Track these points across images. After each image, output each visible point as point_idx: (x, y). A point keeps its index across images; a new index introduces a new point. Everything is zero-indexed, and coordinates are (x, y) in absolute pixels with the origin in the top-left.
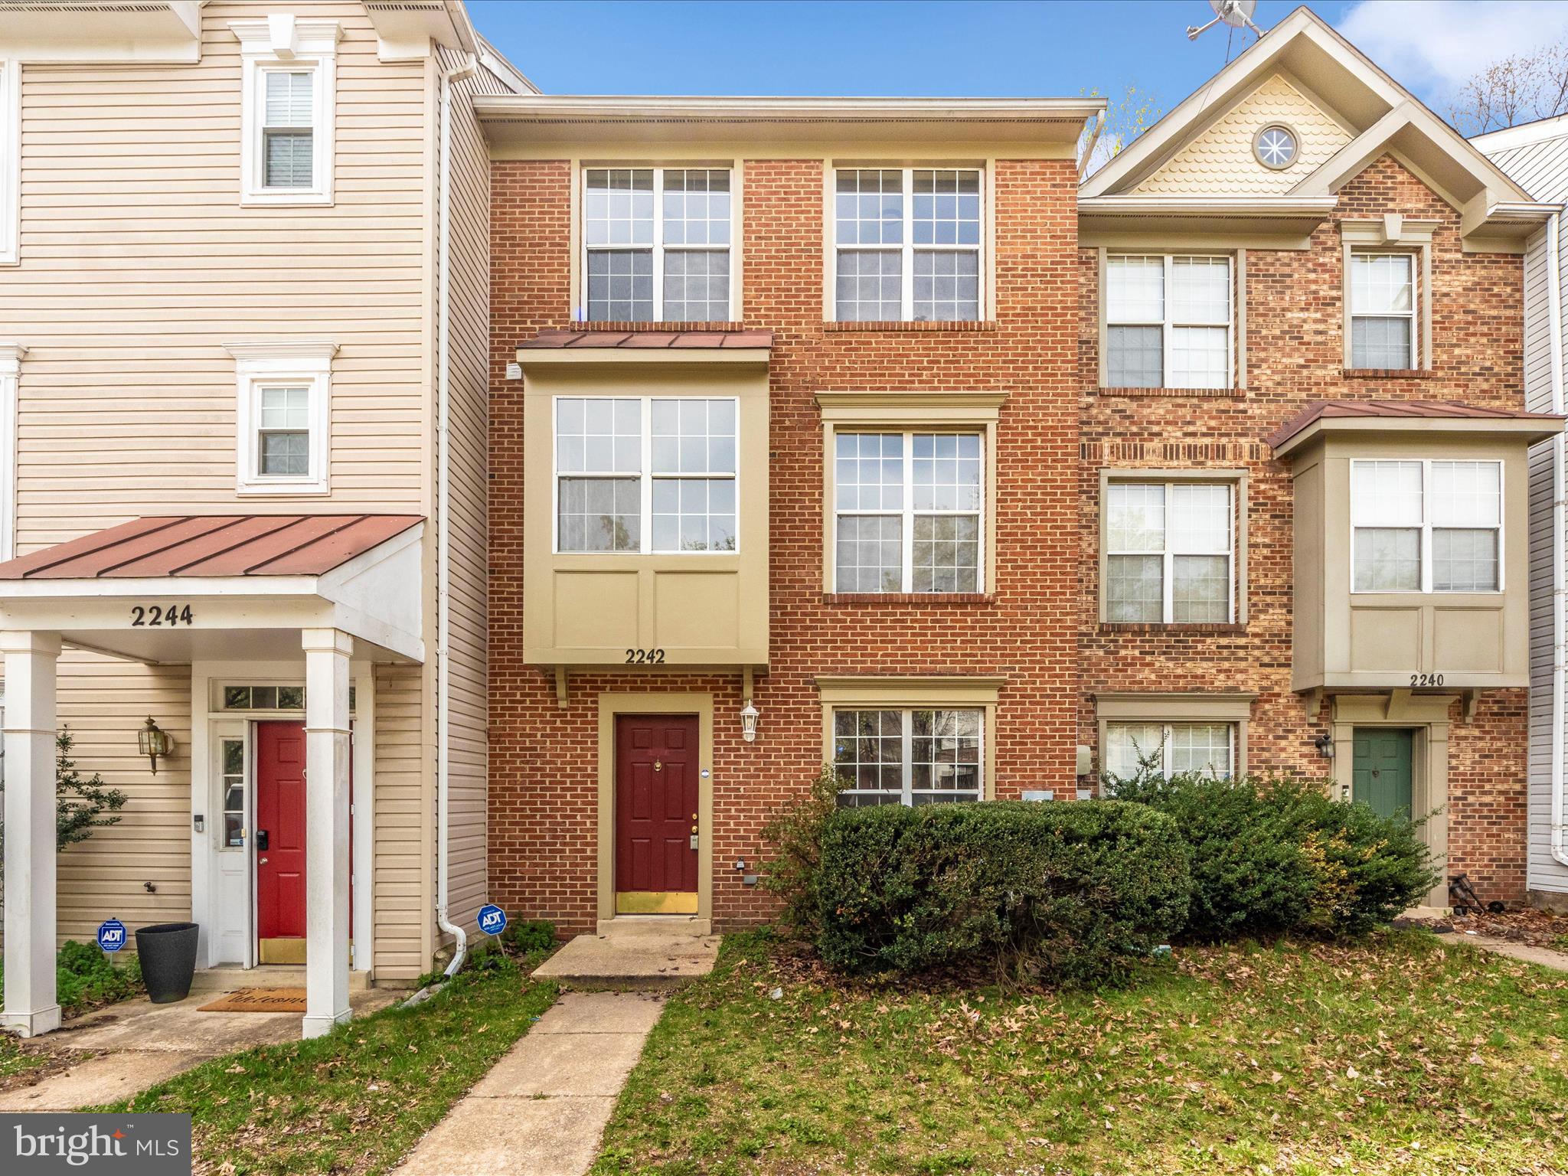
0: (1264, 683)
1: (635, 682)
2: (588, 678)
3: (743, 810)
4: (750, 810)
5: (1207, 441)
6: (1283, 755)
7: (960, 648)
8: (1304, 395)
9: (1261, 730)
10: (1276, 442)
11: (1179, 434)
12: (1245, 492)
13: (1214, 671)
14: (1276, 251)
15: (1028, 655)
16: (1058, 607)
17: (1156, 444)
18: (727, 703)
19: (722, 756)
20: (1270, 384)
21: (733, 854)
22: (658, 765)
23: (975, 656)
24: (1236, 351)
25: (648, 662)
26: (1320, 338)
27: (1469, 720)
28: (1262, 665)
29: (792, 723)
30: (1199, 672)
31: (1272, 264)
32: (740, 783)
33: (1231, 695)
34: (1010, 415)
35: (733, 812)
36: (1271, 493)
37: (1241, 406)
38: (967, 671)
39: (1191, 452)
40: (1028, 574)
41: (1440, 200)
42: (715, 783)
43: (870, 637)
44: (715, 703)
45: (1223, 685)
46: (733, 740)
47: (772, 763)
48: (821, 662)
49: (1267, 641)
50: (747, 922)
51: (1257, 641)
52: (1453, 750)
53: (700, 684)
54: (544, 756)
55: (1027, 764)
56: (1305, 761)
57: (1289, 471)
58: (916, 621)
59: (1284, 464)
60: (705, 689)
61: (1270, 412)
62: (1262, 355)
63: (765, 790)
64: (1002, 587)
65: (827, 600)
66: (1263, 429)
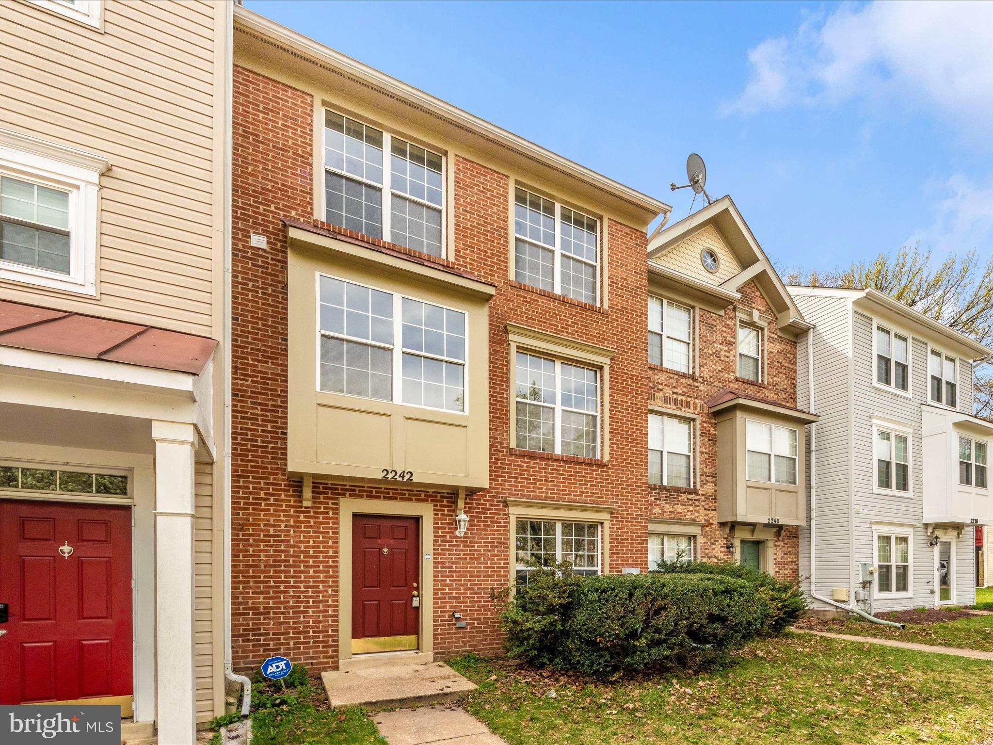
0: (706, 518)
1: (371, 492)
2: (329, 486)
3: (455, 580)
4: (460, 580)
5: (682, 398)
6: (714, 552)
7: (590, 489)
8: (720, 385)
9: (705, 540)
10: (710, 405)
11: (671, 392)
12: (698, 427)
13: (686, 511)
14: (711, 312)
15: (625, 496)
16: (639, 472)
17: (659, 394)
18: (443, 511)
19: (440, 545)
20: (707, 376)
21: (448, 608)
22: (385, 550)
23: (598, 494)
24: (694, 356)
25: (400, 479)
26: (727, 360)
27: (780, 538)
28: (705, 509)
29: (489, 526)
30: (680, 510)
31: (709, 318)
32: (453, 563)
33: (693, 523)
34: (615, 364)
35: (448, 582)
36: (708, 429)
37: (696, 384)
38: (593, 502)
39: (676, 402)
40: (624, 452)
41: (770, 309)
42: (435, 563)
43: (538, 478)
44: (435, 510)
45: (690, 517)
46: (448, 535)
47: (476, 551)
48: (508, 489)
49: (707, 498)
50: (458, 652)
51: (703, 498)
52: (775, 551)
53: (423, 497)
54: (289, 541)
55: (625, 554)
56: (722, 555)
57: (715, 419)
58: (565, 471)
59: (714, 416)
60: (427, 501)
61: (708, 390)
62: (705, 361)
63: (470, 567)
64: (611, 458)
65: (511, 452)
66: (705, 397)
